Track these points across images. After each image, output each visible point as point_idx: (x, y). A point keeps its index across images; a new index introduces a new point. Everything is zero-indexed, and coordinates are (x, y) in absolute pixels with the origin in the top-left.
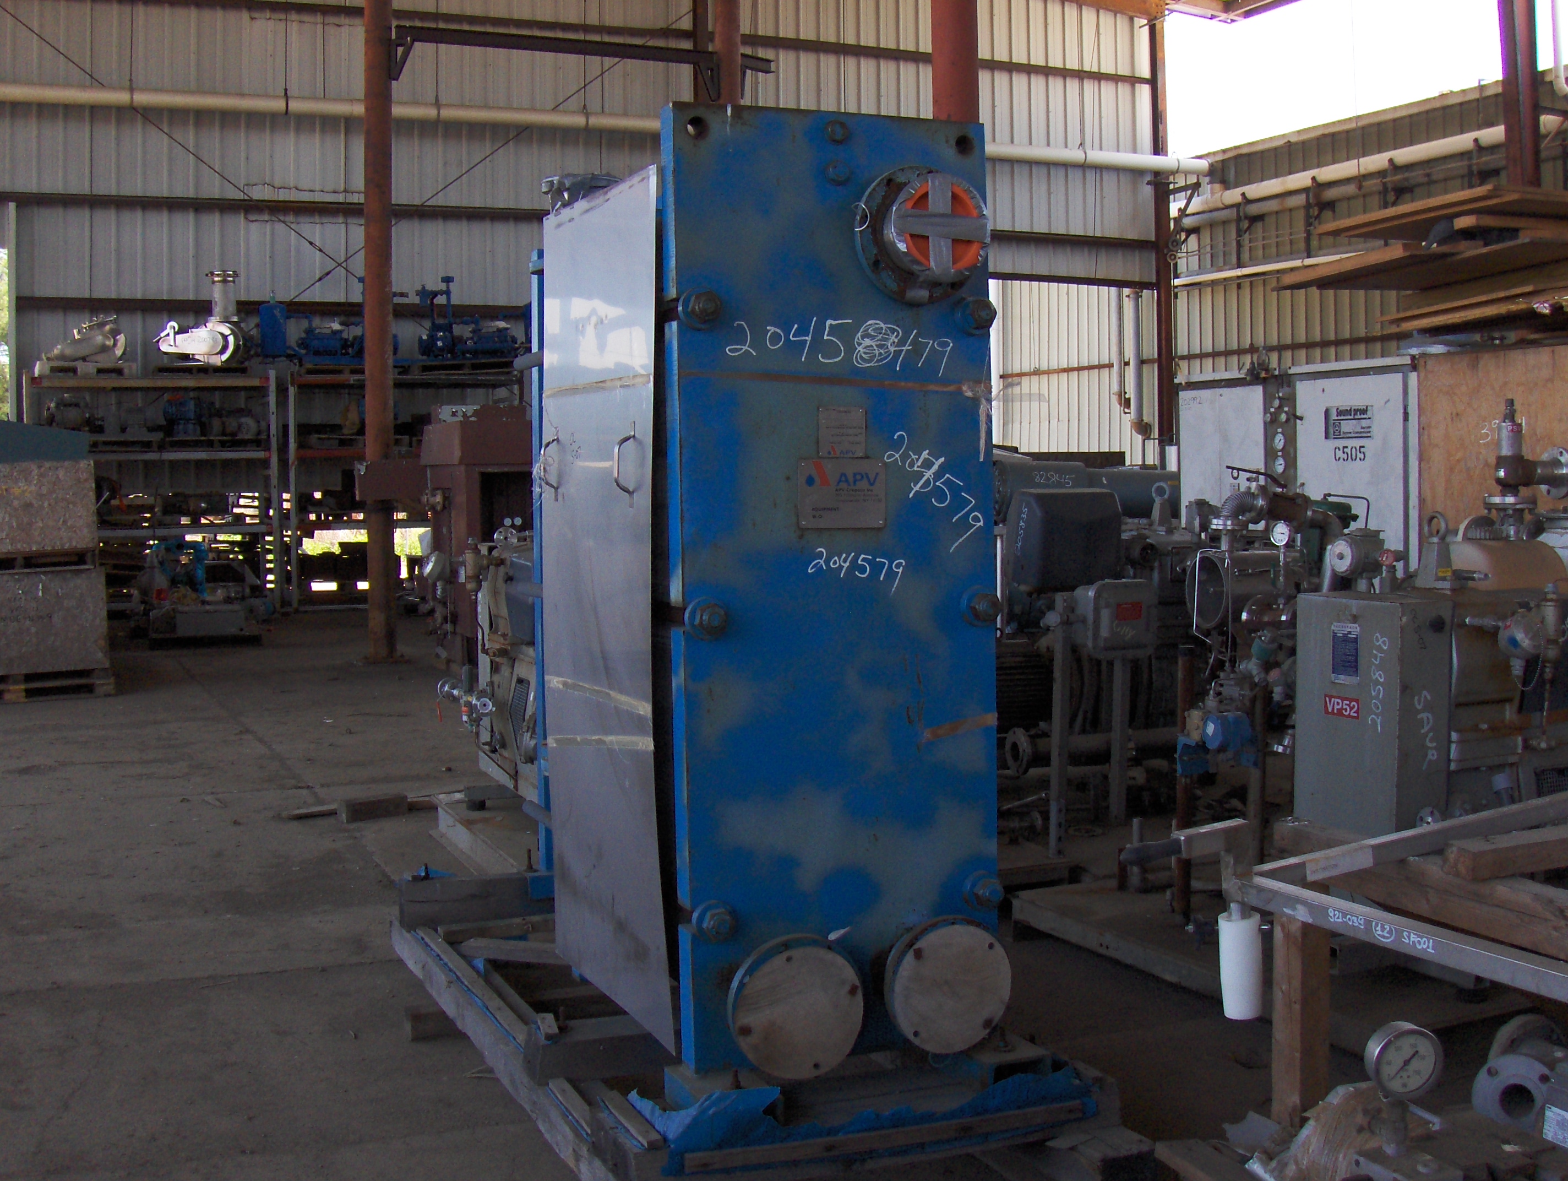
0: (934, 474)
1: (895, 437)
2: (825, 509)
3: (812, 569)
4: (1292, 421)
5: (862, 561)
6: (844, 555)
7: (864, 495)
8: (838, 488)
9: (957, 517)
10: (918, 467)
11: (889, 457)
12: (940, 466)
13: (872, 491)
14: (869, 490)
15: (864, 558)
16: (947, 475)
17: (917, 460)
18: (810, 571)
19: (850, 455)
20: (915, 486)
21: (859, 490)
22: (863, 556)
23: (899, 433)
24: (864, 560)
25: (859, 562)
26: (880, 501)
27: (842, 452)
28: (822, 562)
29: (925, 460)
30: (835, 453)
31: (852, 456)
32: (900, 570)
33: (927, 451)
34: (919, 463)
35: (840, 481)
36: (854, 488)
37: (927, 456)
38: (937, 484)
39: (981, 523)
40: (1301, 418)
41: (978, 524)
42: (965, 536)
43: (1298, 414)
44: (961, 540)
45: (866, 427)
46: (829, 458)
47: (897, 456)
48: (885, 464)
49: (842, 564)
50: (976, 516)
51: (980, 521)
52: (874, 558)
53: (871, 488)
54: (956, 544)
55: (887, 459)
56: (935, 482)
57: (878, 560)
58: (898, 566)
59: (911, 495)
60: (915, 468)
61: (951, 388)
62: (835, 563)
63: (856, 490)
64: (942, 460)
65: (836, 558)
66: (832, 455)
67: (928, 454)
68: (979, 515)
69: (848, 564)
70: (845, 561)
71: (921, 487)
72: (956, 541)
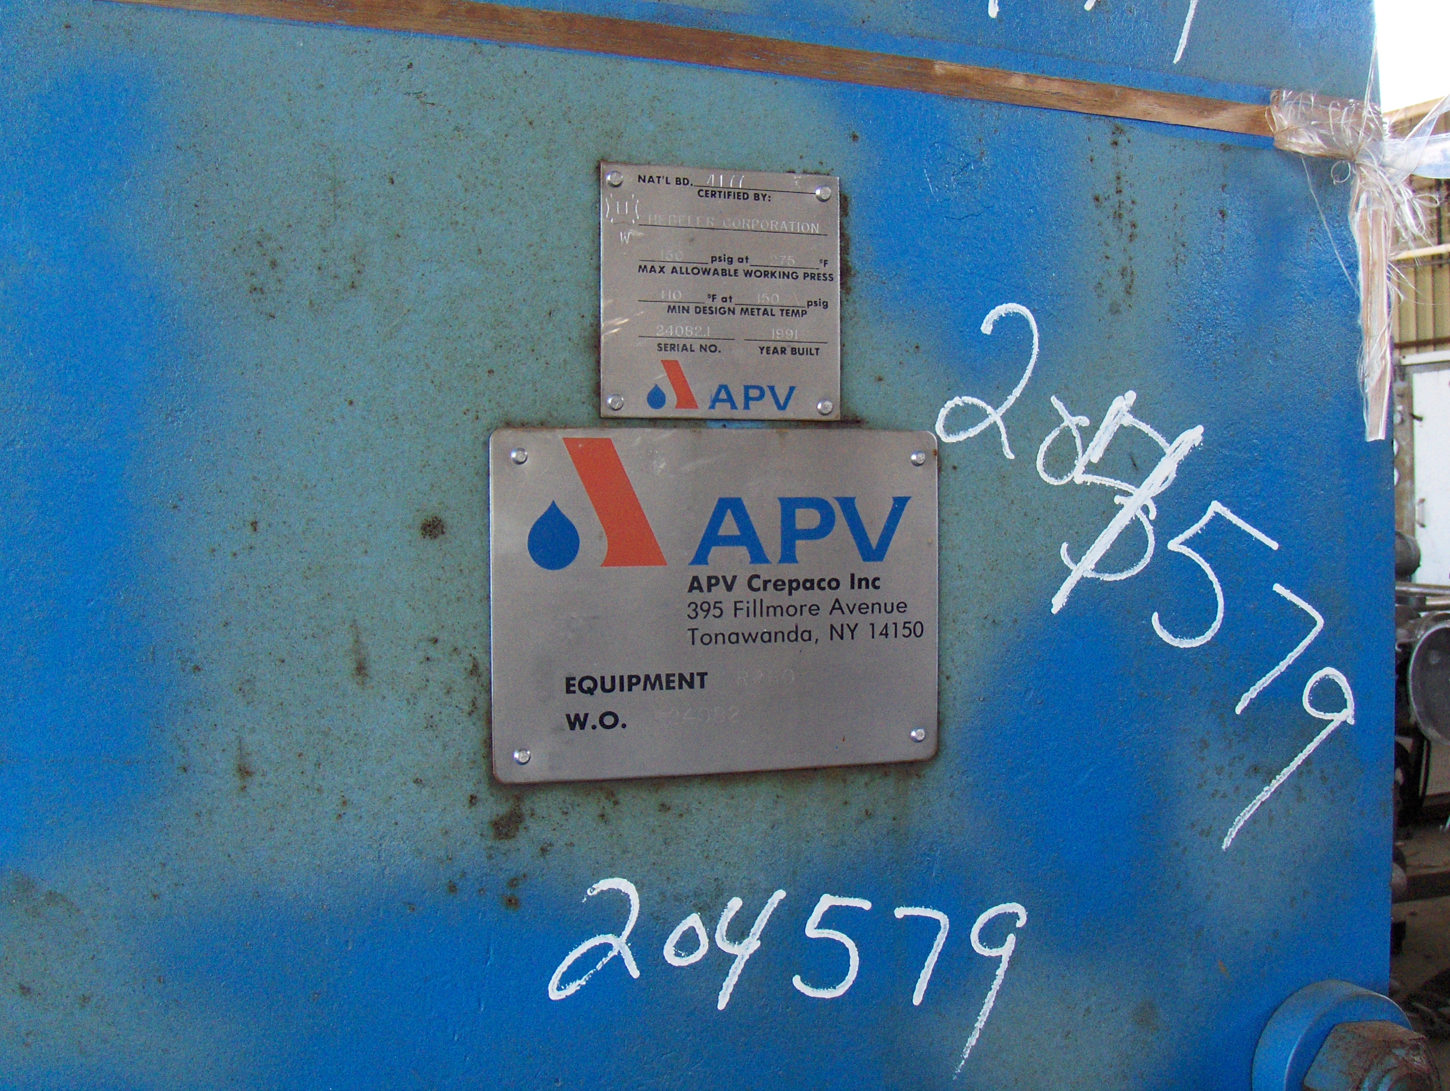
0: (1156, 499)
1: (987, 328)
2: (633, 681)
3: (565, 981)
4: (1407, 424)
5: (823, 924)
6: (735, 904)
7: (837, 606)
8: (703, 572)
9: (1252, 693)
10: (1090, 468)
11: (957, 421)
12: (1182, 467)
13: (873, 584)
14: (857, 582)
15: (833, 910)
16: (1216, 507)
17: (1088, 434)
18: (555, 995)
19: (766, 409)
20: (1076, 559)
21: (809, 584)
22: (826, 901)
23: (1002, 310)
24: (831, 919)
25: (812, 931)
26: (914, 630)
27: (723, 394)
28: (619, 944)
29: (1123, 432)
30: (686, 400)
31: (773, 413)
32: (1006, 951)
33: (1131, 396)
34: (1096, 452)
35: (711, 538)
36: (788, 572)
37: (1129, 420)
38: (1174, 545)
39: (1347, 715)
40: (1420, 419)
41: (1337, 719)
42: (1286, 772)
43: (1416, 413)
44: (1265, 794)
45: (846, 271)
46: (654, 422)
47: (995, 416)
48: (939, 453)
49: (724, 945)
50: (1328, 685)
51: (1340, 706)
52: (883, 908)
53: (870, 570)
54: (1247, 814)
55: (949, 430)
56: (1162, 538)
57: (900, 912)
58: (992, 937)
59: (1058, 602)
60: (1079, 476)
61: (1224, 120)
62: (688, 943)
63: (793, 586)
64: (1193, 436)
65: (694, 920)
66: (669, 410)
67: (1135, 411)
68: (1342, 681)
69: (752, 944)
70: (738, 932)
71: (1101, 566)
72: (1249, 799)
